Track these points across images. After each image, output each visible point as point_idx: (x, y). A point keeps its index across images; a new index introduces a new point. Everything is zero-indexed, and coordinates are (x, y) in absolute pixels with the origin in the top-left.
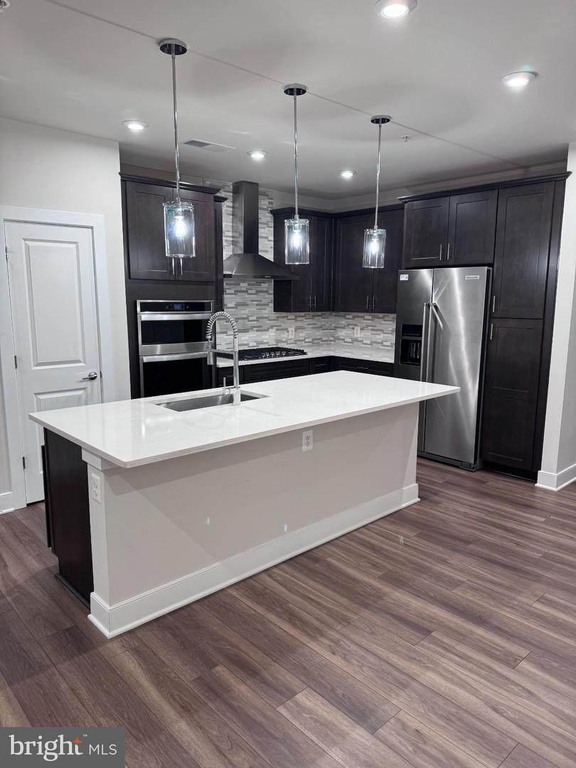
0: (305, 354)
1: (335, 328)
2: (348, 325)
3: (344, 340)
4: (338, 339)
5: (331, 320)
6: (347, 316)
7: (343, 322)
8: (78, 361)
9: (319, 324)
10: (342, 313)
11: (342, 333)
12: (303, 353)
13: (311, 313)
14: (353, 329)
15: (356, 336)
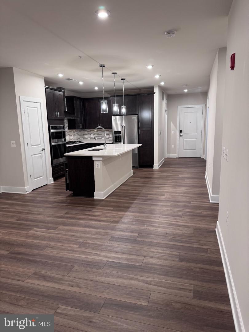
0: (83, 142)
1: (84, 135)
2: (89, 133)
3: (87, 138)
4: (85, 138)
5: (82, 132)
6: (88, 131)
7: (87, 133)
8: (39, 145)
9: (79, 134)
10: (86, 130)
11: (86, 136)
12: (82, 142)
13: (77, 130)
14: (91, 135)
15: (92, 137)
